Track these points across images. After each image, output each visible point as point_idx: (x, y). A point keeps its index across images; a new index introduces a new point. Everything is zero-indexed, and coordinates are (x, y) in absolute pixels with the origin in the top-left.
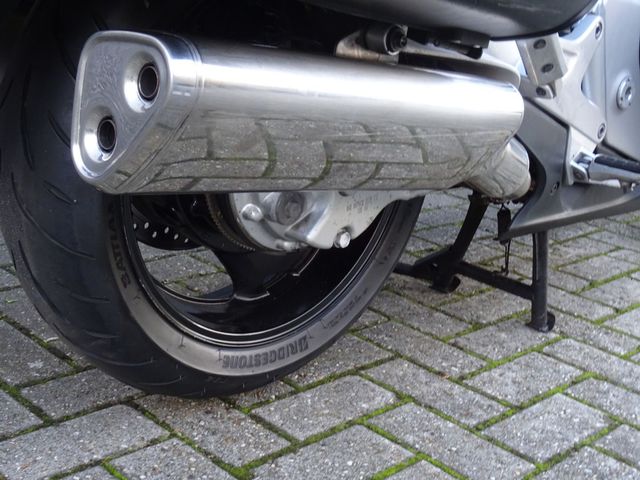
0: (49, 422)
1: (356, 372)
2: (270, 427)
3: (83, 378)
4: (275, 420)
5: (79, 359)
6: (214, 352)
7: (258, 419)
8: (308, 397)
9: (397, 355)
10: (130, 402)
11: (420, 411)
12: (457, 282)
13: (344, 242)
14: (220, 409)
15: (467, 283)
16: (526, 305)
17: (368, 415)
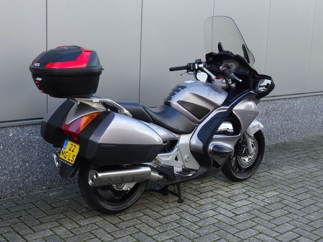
0: (86, 218)
1: (139, 211)
2: (121, 219)
3: (91, 212)
4: (122, 218)
5: (91, 209)
6: (111, 207)
7: (119, 218)
8: (128, 215)
9: (148, 208)
10: (99, 216)
11: (147, 217)
12: (168, 194)
13: (129, 189)
14: (113, 216)
15: (170, 194)
16: (177, 198)
17: (138, 217)
